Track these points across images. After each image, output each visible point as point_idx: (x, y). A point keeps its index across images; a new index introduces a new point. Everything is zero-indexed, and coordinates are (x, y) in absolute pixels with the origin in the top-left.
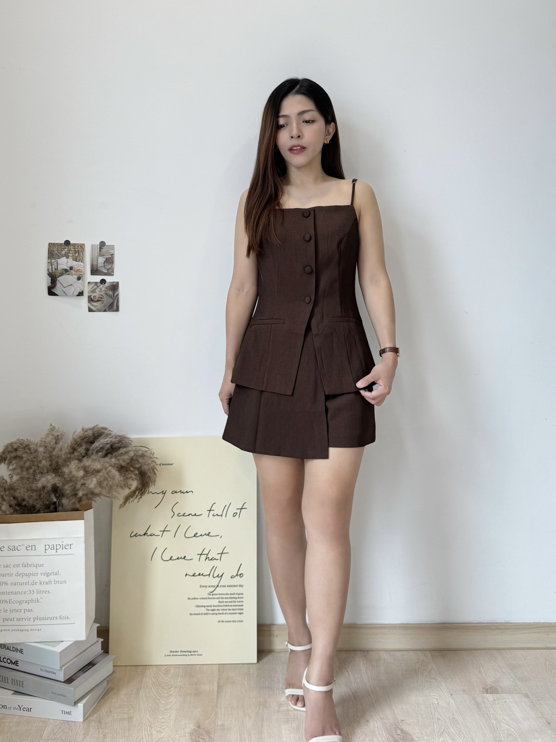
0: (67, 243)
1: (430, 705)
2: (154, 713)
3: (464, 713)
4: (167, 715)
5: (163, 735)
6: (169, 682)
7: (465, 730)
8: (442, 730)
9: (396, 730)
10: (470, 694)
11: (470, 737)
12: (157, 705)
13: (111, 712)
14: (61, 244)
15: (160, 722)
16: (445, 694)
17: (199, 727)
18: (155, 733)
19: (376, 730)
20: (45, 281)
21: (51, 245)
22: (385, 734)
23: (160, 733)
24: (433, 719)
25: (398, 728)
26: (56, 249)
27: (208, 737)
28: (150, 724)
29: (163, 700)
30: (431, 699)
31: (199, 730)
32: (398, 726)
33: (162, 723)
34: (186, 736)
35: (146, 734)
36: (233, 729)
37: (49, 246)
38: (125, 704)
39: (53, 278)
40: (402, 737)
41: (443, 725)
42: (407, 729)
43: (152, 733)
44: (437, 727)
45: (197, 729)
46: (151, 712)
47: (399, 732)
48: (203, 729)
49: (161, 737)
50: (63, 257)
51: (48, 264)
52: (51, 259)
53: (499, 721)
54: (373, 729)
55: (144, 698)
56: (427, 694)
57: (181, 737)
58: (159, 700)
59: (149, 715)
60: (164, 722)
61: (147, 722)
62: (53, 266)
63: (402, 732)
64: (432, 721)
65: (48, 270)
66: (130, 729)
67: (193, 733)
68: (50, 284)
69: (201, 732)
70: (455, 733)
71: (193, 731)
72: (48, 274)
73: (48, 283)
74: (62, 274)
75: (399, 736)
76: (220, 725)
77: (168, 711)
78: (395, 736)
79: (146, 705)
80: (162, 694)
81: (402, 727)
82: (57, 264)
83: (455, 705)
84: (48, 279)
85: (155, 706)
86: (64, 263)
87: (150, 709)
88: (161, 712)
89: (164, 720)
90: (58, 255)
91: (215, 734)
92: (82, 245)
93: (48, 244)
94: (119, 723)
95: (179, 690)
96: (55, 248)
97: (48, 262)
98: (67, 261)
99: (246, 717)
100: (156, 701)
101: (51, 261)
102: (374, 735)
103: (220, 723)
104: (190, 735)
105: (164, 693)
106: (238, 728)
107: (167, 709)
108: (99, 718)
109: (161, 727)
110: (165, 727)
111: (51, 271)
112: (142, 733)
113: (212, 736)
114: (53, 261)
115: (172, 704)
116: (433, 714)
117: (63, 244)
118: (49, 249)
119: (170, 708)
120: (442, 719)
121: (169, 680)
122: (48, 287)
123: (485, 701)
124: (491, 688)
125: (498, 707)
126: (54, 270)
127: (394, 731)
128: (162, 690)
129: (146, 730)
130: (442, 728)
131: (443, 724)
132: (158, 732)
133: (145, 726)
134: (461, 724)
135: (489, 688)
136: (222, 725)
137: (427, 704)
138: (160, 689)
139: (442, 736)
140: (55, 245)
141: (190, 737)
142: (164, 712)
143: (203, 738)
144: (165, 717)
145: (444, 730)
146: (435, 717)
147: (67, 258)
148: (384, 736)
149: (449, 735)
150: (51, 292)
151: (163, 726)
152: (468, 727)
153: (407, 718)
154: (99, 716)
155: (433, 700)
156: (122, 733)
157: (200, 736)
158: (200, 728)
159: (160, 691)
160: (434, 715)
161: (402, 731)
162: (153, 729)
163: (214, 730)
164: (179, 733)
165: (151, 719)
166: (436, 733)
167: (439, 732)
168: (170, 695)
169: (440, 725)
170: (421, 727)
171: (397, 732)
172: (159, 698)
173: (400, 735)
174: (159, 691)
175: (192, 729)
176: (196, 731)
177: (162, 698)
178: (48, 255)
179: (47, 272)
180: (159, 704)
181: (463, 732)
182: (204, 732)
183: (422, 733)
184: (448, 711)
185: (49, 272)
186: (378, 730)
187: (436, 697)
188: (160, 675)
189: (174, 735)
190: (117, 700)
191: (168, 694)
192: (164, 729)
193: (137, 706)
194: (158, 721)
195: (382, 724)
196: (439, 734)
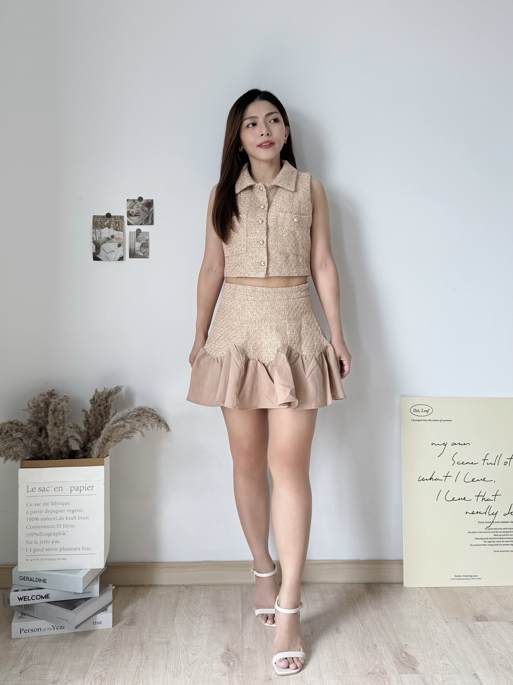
0: (108, 215)
1: (428, 631)
2: (188, 638)
3: (459, 638)
4: (200, 639)
5: (197, 657)
6: (199, 610)
7: (461, 653)
8: (442, 654)
9: (402, 654)
10: (463, 622)
11: (466, 659)
12: (190, 630)
13: (151, 637)
14: (103, 216)
15: (194, 646)
16: (441, 621)
17: (228, 650)
18: (190, 655)
19: (384, 653)
20: (90, 249)
21: (95, 217)
22: (392, 657)
23: (195, 655)
24: (433, 644)
25: (403, 651)
26: (100, 221)
27: (237, 660)
28: (185, 647)
29: (196, 627)
30: (429, 626)
31: (228, 653)
32: (403, 650)
33: (196, 646)
34: (218, 658)
35: (183, 656)
36: (259, 652)
37: (94, 218)
38: (163, 629)
39: (98, 246)
40: (407, 659)
41: (443, 650)
42: (411, 653)
43: (188, 656)
44: (437, 651)
45: (226, 652)
46: (186, 636)
47: (404, 655)
48: (232, 652)
49: (196, 658)
50: (105, 227)
51: (93, 234)
52: (95, 229)
53: (491, 645)
54: (380, 653)
55: (179, 624)
56: (425, 622)
57: (213, 658)
58: (192, 626)
59: (184, 639)
60: (198, 646)
61: (183, 646)
62: (97, 235)
63: (407, 656)
64: (432, 646)
65: (93, 238)
66: (169, 651)
67: (223, 656)
68: (95, 251)
69: (231, 654)
70: (453, 657)
71: (224, 653)
72: (93, 242)
73: (93, 250)
74: (105, 242)
75: (404, 659)
76: (247, 648)
77: (201, 636)
78: (401, 658)
79: (181, 631)
80: (194, 621)
81: (406, 651)
82: (101, 233)
83: (450, 631)
84: (93, 246)
85: (189, 632)
86: (106, 232)
87: (184, 634)
88: (194, 637)
89: (198, 644)
90: (102, 226)
91: (243, 657)
92: (121, 217)
93: (93, 216)
94: (159, 646)
95: (208, 617)
96: (99, 219)
97: (93, 232)
98: (109, 231)
99: (269, 641)
100: (189, 627)
101: (95, 231)
102: (382, 658)
103: (246, 647)
104: (222, 657)
105: (195, 620)
106: (263, 652)
107: (199, 635)
108: (141, 642)
109: (195, 650)
110: (199, 650)
111: (95, 240)
112: (179, 655)
113: (240, 658)
114: (97, 231)
115: (203, 630)
116: (432, 639)
117: (105, 217)
118: (93, 220)
119: (202, 633)
120: (441, 644)
121: (199, 609)
122: (93, 254)
123: (477, 628)
124: (481, 616)
125: (488, 633)
126: (98, 238)
127: (400, 655)
128: (193, 617)
129: (183, 652)
130: (441, 652)
131: (442, 648)
132: (193, 654)
133: (181, 649)
134: (457, 648)
135: (479, 617)
136: (249, 649)
137: (426, 630)
138: (192, 617)
139: (442, 659)
140: (99, 217)
141: (221, 659)
142: (197, 637)
143: (233, 660)
144: (198, 641)
145: (443, 653)
146: (434, 641)
147: (109, 228)
148: (391, 659)
149: (448, 658)
150: (96, 258)
151: (197, 649)
152: (464, 651)
153: (410, 643)
154: (141, 640)
155: (431, 627)
156: (162, 655)
157: (230, 658)
158: (230, 651)
159: (192, 619)
160: (433, 641)
161: (406, 654)
162: (189, 652)
163: (241, 653)
164: (212, 655)
165: (186, 643)
166: (436, 656)
167: (439, 655)
168: (201, 622)
169: (439, 649)
170: (423, 650)
171: (402, 655)
172: (192, 624)
173: (405, 657)
174: (191, 617)
175: (223, 652)
176: (226, 653)
177: (194, 625)
178: (93, 226)
179: (92, 241)
180: (192, 630)
181: (460, 655)
182: (233, 654)
183: (424, 657)
184: (445, 637)
185: (93, 240)
186: (385, 653)
187: (433, 624)
188: (191, 604)
189: (207, 657)
190: (156, 626)
191: (200, 622)
192: (198, 652)
193: (173, 631)
194: (193, 644)
195: (389, 648)
196: (439, 657)
